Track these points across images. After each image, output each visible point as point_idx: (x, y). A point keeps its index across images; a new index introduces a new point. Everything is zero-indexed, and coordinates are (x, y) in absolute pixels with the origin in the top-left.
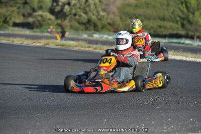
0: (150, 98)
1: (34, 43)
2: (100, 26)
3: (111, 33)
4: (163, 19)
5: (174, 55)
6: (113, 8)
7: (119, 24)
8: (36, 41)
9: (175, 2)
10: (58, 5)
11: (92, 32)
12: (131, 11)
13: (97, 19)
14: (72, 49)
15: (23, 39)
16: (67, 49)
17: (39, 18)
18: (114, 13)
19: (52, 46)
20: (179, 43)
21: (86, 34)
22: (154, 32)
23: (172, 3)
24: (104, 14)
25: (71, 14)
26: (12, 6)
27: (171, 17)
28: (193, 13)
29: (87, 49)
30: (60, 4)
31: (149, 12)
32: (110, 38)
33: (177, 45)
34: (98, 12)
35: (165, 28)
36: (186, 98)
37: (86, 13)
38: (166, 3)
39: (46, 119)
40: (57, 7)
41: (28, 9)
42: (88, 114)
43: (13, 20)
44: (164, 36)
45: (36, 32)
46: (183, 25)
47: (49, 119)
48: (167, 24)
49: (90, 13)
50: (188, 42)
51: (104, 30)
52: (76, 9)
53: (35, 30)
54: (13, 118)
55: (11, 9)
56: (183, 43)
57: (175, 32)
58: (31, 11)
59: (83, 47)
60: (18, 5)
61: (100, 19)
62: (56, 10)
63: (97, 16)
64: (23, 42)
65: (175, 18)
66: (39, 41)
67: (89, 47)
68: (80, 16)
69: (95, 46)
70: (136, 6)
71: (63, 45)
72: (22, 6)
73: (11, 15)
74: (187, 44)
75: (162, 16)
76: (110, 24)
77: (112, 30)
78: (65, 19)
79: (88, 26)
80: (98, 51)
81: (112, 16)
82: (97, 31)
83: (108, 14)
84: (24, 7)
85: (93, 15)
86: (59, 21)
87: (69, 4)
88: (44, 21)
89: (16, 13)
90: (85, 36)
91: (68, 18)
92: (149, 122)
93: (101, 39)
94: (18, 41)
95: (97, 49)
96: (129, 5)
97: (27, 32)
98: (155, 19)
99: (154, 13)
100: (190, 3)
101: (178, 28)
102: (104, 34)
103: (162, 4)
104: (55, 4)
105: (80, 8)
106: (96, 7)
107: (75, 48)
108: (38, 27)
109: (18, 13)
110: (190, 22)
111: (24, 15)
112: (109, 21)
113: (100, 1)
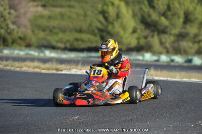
2: (10, 40)
3: (23, 48)
4: (80, 31)
6: (24, 21)
7: (31, 39)
9: (93, 12)
11: (2, 47)
12: (44, 23)
13: (6, 34)
18: (25, 26)
22: (71, 45)
23: (89, 13)
24: (14, 27)
28: (112, 24)
31: (64, 23)
32: (22, 53)
33: (96, 59)
34: (7, 25)
35: (83, 41)
36: (109, 117)
38: (82, 12)
44: (81, 50)
46: (102, 38)
48: (85, 36)
51: (15, 45)
57: (94, 45)
61: (10, 33)
63: (6, 31)
65: (93, 31)
69: (5, 63)
70: (50, 17)
75: (78, 28)
76: (20, 38)
77: (24, 44)
80: (8, 68)
81: (22, 29)
82: (7, 46)
83: (19, 27)
85: (2, 28)
93: (11, 55)
95: (8, 66)
96: (42, 17)
98: (71, 31)
101: (97, 41)
102: (15, 49)
103: (78, 15)
106: (5, 20)
110: (110, 34)
112: (20, 34)
113: (9, 13)
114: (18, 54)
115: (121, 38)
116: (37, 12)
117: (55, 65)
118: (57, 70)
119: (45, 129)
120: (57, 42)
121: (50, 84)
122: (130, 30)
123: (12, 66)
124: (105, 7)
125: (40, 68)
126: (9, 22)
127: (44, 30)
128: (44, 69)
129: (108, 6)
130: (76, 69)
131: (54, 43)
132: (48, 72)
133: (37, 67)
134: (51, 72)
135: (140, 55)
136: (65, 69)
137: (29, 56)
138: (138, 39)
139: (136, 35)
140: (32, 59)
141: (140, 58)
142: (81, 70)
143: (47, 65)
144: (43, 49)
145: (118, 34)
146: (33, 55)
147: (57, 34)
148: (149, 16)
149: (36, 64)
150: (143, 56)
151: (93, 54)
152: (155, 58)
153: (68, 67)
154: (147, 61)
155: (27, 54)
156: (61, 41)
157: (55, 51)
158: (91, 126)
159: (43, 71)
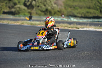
0: (81, 53)
1: (15, 23)
2: (53, 12)
3: (60, 16)
4: (89, 8)
5: (96, 28)
6: (60, 2)
7: (64, 12)
8: (16, 22)
11: (48, 16)
12: (71, 3)
13: (51, 9)
14: (37, 26)
15: (9, 21)
16: (34, 26)
17: (18, 9)
18: (61, 5)
19: (25, 24)
21: (45, 17)
22: (84, 15)
24: (55, 6)
25: (36, 6)
26: (2, 2)
27: (94, 7)
31: (81, 4)
32: (59, 19)
33: (97, 23)
34: (52, 5)
35: (90, 13)
37: (45, 5)
39: (22, 66)
40: (28, 2)
41: (11, 4)
42: (46, 63)
43: (3, 10)
44: (90, 18)
45: (17, 17)
47: (24, 66)
48: (92, 11)
49: (47, 5)
51: (56, 15)
52: (39, 3)
53: (16, 15)
54: (3, 66)
55: (2, 4)
56: (101, 22)
57: (96, 15)
58: (14, 5)
60: (6, 2)
61: (53, 9)
62: (28, 4)
63: (51, 7)
64: (9, 22)
65: (96, 7)
66: (18, 22)
68: (41, 7)
71: (31, 24)
72: (8, 2)
73: (2, 7)
75: (88, 6)
76: (58, 11)
77: (60, 14)
78: (33, 9)
79: (46, 13)
81: (60, 7)
83: (58, 6)
84: (9, 3)
85: (49, 6)
86: (29, 11)
88: (21, 10)
89: (4, 6)
91: (34, 9)
92: (81, 67)
94: (6, 22)
97: (11, 17)
98: (84, 8)
99: (84, 5)
101: (98, 13)
102: (55, 17)
105: (41, 2)
106: (51, 2)
107: (39, 25)
108: (17, 14)
109: (6, 6)
111: (9, 7)
112: (58, 9)
114: (57, 20)
117: (75, 26)
118: (76, 28)
119: (69, 59)
120: (77, 13)
121: (73, 36)
125: (67, 27)
126: (53, 3)
127: (71, 7)
128: (70, 28)
130: (86, 27)
131: (76, 14)
132: (72, 29)
133: (66, 27)
134: (73, 29)
136: (81, 28)
140: (64, 22)
142: (88, 28)
143: (72, 26)
144: (70, 17)
146: (65, 20)
147: (77, 9)
149: (66, 25)
151: (96, 20)
153: (82, 26)
155: (62, 20)
156: (79, 13)
157: (76, 18)
158: (93, 57)
159: (69, 29)
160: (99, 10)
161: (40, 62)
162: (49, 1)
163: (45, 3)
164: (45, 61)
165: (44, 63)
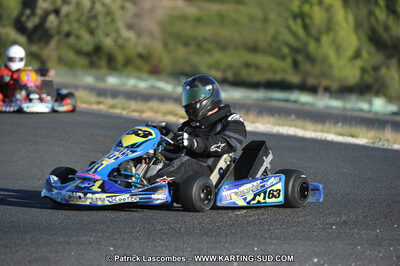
2: (120, 58)
3: (145, 75)
4: (254, 49)
5: (279, 125)
6: (150, 24)
7: (160, 60)
9: (279, 14)
10: (33, 13)
11: (104, 71)
12: (188, 30)
13: (115, 47)
18: (151, 34)
20: (287, 101)
21: (90, 75)
22: (236, 75)
23: (272, 16)
24: (130, 35)
25: (59, 32)
27: (271, 46)
28: (318, 40)
29: (95, 107)
30: (39, 12)
31: (225, 33)
32: (142, 85)
34: (117, 31)
35: (258, 68)
37: (92, 32)
38: (259, 14)
39: (8, 250)
40: (32, 18)
44: (255, 86)
46: (296, 65)
48: (263, 60)
49: (100, 33)
50: (305, 98)
51: (130, 69)
52: (70, 22)
56: (295, 102)
57: (278, 77)
59: (85, 102)
61: (122, 47)
62: (30, 24)
63: (115, 41)
65: (279, 49)
67: (99, 103)
68: (78, 37)
69: (110, 101)
70: (198, 20)
74: (303, 104)
75: (251, 43)
76: (141, 56)
77: (146, 67)
78: (47, 42)
79: (96, 59)
80: (117, 111)
81: (146, 40)
82: (115, 69)
83: (139, 34)
85: (107, 35)
86: (35, 48)
87: (57, 12)
90: (89, 80)
91: (53, 44)
93: (123, 88)
95: (117, 108)
96: (183, 18)
98: (237, 48)
99: (237, 36)
100: (311, 17)
101: (284, 71)
102: (129, 76)
103: (252, 18)
104: (28, 12)
105: (78, 21)
106: (113, 21)
110: (310, 58)
112: (140, 49)
113: (122, 8)
114: (135, 86)
115: (331, 67)
116: (174, 8)
120: (210, 67)
122: (350, 53)
123: (124, 109)
124: (306, 8)
125: (175, 115)
126: (121, 25)
127: (186, 44)
129: (311, 5)
131: (204, 70)
133: (170, 113)
135: (364, 101)
137: (155, 91)
138: (363, 70)
139: (359, 63)
140: (163, 98)
141: (365, 106)
142: (253, 122)
145: (325, 59)
146: (164, 90)
147: (209, 52)
148: (387, 28)
149: (170, 106)
150: (370, 103)
151: (277, 95)
152: (393, 108)
154: (376, 113)
155: (152, 87)
156: (216, 66)
160: (289, 60)
161: (75, 238)
162: (108, 19)
163: (93, 24)
164: (94, 234)
165: (90, 243)
